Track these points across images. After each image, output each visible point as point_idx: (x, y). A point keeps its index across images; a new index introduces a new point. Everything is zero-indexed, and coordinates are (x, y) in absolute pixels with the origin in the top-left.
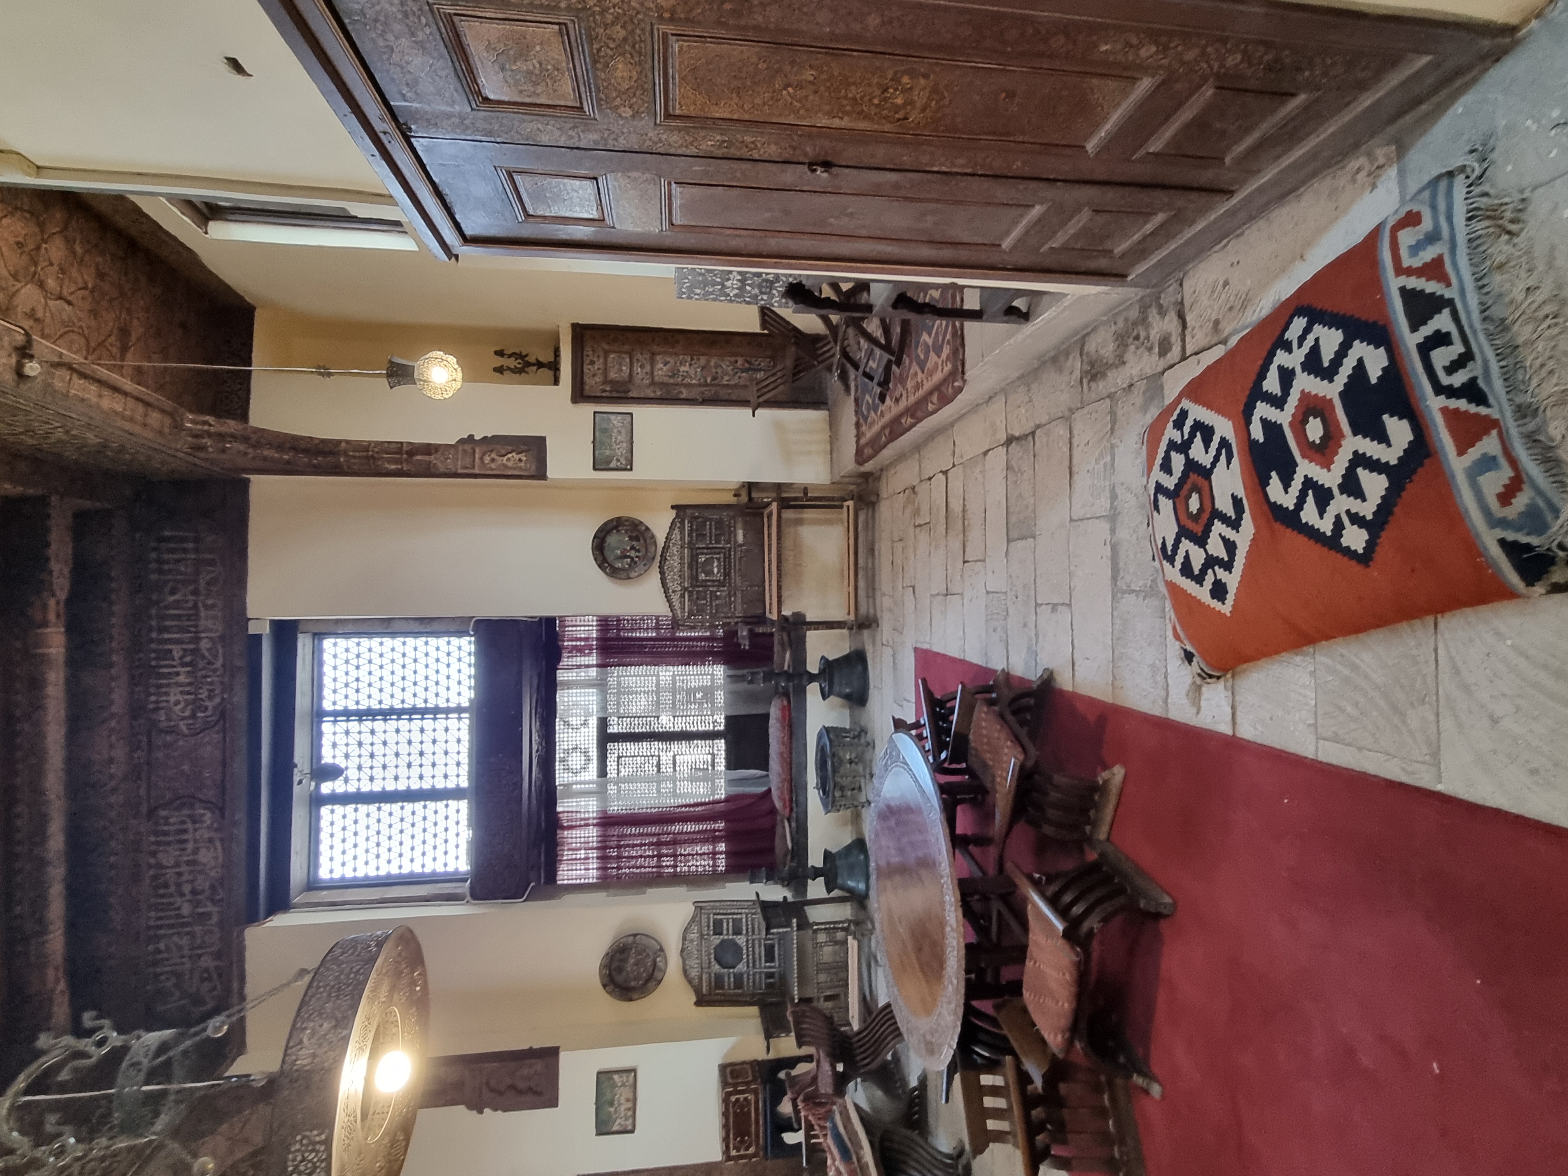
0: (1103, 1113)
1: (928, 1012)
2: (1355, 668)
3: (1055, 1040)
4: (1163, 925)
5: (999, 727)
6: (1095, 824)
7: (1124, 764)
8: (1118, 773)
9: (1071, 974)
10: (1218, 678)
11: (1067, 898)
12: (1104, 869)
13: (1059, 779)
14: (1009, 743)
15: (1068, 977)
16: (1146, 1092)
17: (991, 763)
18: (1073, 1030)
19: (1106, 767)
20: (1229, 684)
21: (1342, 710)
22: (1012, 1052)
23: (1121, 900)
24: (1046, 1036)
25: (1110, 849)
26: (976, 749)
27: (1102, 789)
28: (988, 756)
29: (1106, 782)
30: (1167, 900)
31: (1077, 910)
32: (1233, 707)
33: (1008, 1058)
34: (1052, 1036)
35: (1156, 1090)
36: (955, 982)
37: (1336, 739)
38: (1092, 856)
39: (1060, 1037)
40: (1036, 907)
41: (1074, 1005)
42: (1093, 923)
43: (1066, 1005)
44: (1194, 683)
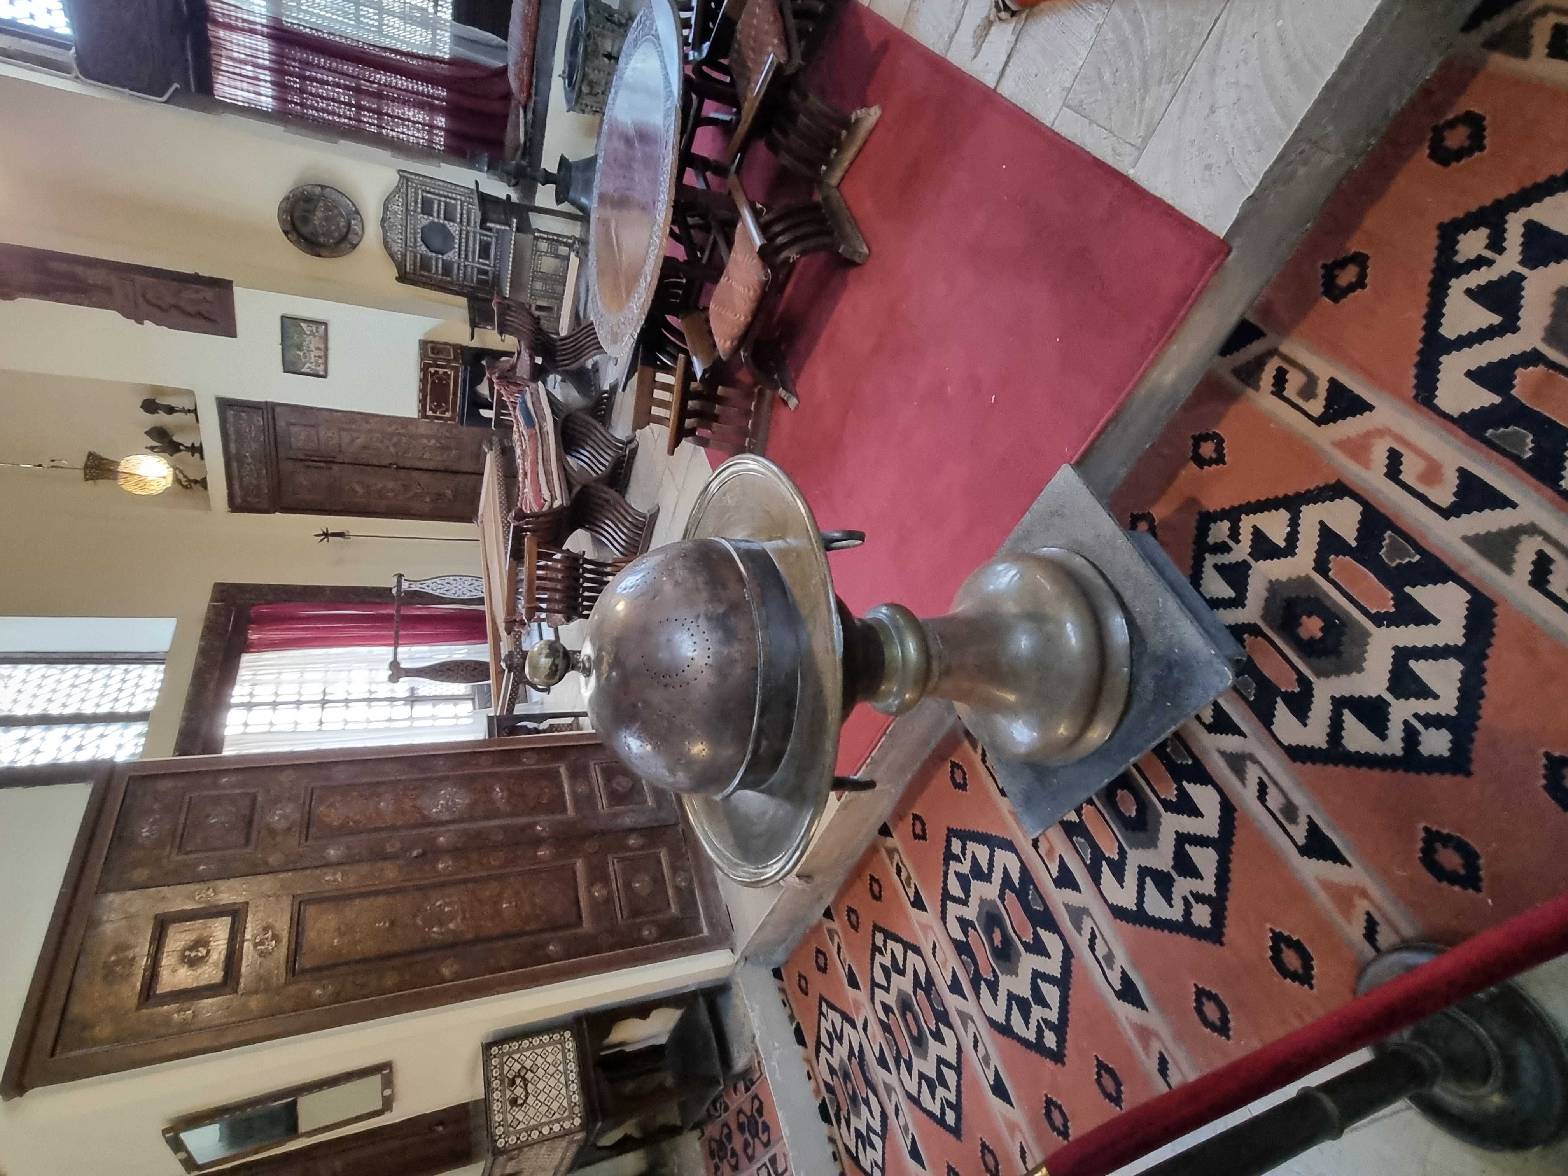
0: (747, 414)
1: (621, 307)
2: (1138, 27)
3: (723, 344)
4: (853, 272)
5: (772, 19)
6: (831, 165)
7: (883, 109)
8: (874, 113)
9: (755, 291)
10: (1013, 14)
11: (777, 228)
12: (823, 211)
13: (814, 101)
14: (776, 41)
15: (752, 293)
16: (786, 403)
17: (750, 65)
18: (743, 339)
19: (865, 105)
20: (1019, 26)
21: (1100, 76)
22: (686, 352)
23: (826, 240)
24: (717, 342)
25: (835, 194)
26: (739, 43)
27: (851, 126)
28: (751, 54)
29: (858, 120)
30: (865, 250)
31: (781, 240)
32: (1009, 57)
33: (681, 356)
34: (722, 342)
35: (793, 402)
36: (649, 278)
37: (1078, 110)
38: (818, 197)
39: (729, 343)
40: (745, 226)
41: (749, 319)
42: (791, 254)
43: (742, 319)
44: (988, 17)
